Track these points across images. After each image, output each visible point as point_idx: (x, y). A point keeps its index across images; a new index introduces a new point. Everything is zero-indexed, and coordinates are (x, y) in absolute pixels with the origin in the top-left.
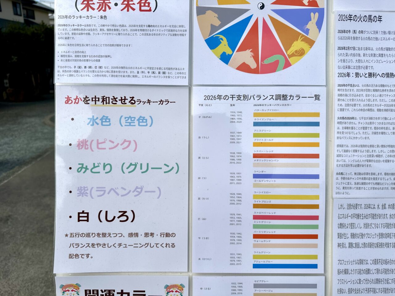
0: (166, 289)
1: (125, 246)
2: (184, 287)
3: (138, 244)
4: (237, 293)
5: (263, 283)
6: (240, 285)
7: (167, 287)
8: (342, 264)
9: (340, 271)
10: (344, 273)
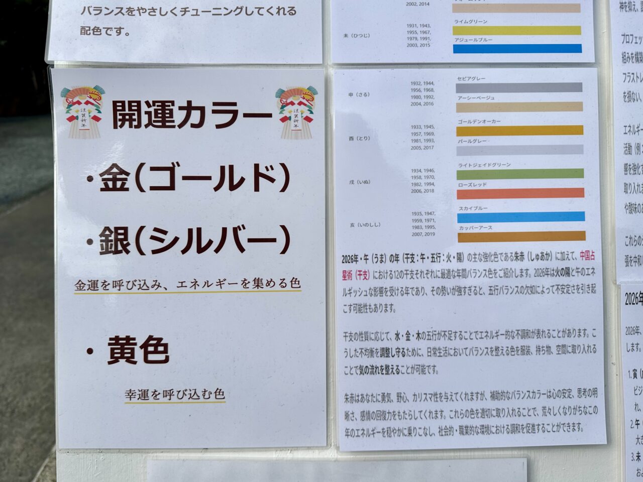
0: (279, 99)
1: (194, 13)
2: (316, 93)
3: (220, 9)
4: (422, 104)
5: (476, 82)
6: (429, 87)
7: (281, 94)
8: (630, 42)
9: (627, 56)
10: (634, 60)
